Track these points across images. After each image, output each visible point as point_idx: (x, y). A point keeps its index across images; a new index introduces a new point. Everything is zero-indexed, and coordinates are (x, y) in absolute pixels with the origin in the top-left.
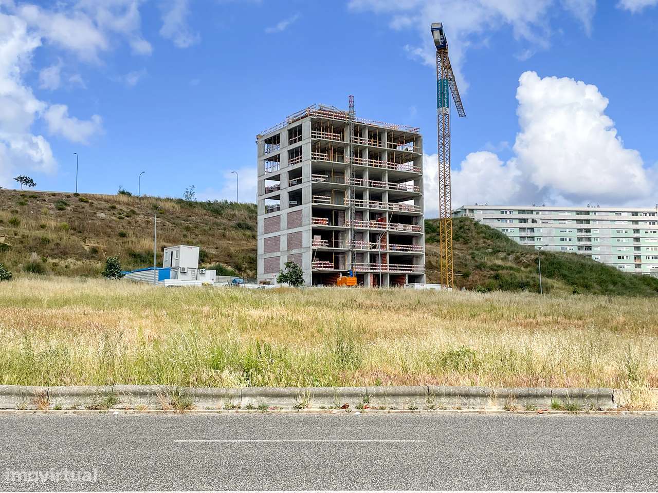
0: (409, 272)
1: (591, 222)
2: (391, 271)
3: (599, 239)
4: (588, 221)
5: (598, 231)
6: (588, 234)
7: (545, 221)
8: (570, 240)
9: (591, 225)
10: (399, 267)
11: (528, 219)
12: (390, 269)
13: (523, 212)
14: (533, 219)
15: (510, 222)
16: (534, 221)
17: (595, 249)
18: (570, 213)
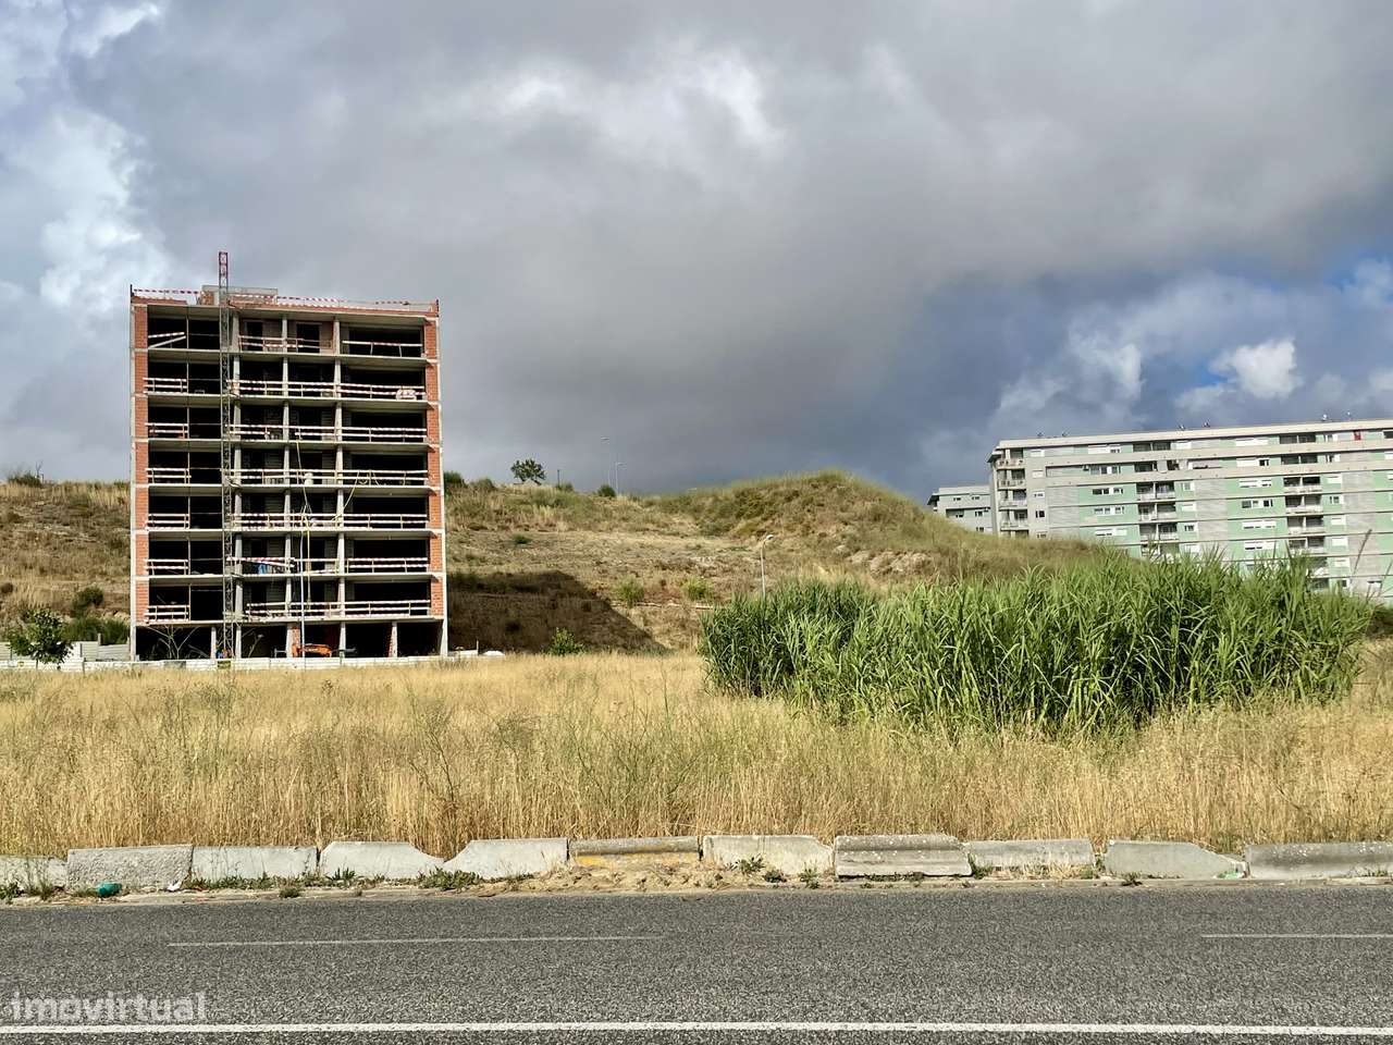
0: (401, 616)
1: (1319, 457)
2: (350, 617)
3: (1341, 498)
4: (1311, 457)
5: (1339, 480)
6: (1316, 487)
7: (1201, 463)
8: (1266, 504)
9: (1321, 467)
10: (372, 606)
11: (1155, 463)
12: (347, 613)
13: (1145, 445)
14: (1169, 462)
15: (1114, 471)
16: (1172, 465)
17: (1334, 522)
18: (1264, 442)
